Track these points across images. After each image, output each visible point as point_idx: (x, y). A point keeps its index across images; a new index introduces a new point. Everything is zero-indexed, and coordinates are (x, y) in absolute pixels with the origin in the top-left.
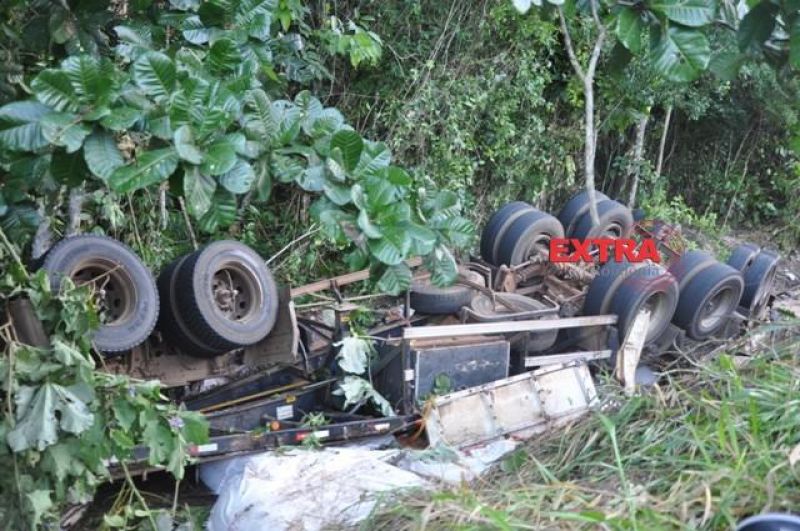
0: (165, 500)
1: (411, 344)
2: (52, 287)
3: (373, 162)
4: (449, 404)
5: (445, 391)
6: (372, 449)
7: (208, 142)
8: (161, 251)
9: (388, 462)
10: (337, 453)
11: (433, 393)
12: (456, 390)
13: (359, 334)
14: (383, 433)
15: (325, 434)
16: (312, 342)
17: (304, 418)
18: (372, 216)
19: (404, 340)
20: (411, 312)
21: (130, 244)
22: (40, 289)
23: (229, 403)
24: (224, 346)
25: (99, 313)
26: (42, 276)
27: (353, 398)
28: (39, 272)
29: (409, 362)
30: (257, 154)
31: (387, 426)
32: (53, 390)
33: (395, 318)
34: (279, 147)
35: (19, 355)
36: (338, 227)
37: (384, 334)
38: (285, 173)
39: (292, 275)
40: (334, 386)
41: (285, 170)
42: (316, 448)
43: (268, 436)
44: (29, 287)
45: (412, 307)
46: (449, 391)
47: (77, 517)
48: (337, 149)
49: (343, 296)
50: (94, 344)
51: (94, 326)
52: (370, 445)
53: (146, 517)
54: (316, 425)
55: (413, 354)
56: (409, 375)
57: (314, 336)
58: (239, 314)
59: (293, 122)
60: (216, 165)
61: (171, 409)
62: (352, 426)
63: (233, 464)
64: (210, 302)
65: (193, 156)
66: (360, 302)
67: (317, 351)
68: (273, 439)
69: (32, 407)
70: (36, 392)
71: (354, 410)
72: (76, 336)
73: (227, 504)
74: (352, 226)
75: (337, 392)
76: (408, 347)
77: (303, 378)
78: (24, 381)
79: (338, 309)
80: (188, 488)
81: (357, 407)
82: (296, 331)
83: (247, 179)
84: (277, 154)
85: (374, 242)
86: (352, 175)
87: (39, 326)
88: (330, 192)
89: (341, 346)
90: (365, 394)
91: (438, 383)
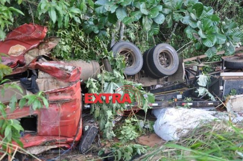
0: (143, 118)
1: (223, 78)
2: (114, 56)
3: (207, 14)
4: (236, 98)
5: (234, 94)
6: (206, 110)
7: (151, 8)
8: (145, 47)
9: (212, 115)
10: (195, 110)
11: (230, 94)
12: (238, 94)
13: (205, 74)
14: (211, 106)
15: (191, 104)
16: (190, 76)
17: (185, 99)
18: (204, 31)
19: (220, 76)
20: (225, 68)
21: (137, 45)
22: (111, 56)
23: (163, 93)
24: (162, 75)
25: (126, 64)
26: (111, 53)
27: (201, 94)
28: (111, 51)
29: (221, 84)
30: (168, 13)
31: (212, 104)
32: (113, 84)
33: (218, 69)
34: (176, 10)
35: (105, 74)
36: (192, 35)
37: (214, 75)
38: (177, 18)
39: (185, 55)
40: (195, 90)
41: (177, 17)
42: (188, 108)
43: (173, 103)
44: (108, 55)
45: (225, 66)
46: (236, 94)
47: (119, 119)
48: (194, 9)
49: (201, 62)
50: (124, 72)
51: (124, 67)
52: (206, 109)
53: (137, 122)
54: (188, 101)
55: (223, 81)
56: (221, 88)
57: (191, 74)
58: (167, 66)
59: (180, 2)
60: (153, 15)
61: (144, 92)
62: (200, 102)
63: (162, 110)
64: (158, 62)
65: (146, 12)
66: (207, 64)
67: (191, 79)
68: (174, 104)
69: (108, 88)
70: (109, 84)
71: (201, 98)
72: (120, 70)
73: (159, 121)
74: (197, 34)
75: (196, 92)
76: (222, 79)
77: (186, 87)
78: (106, 81)
79: (198, 65)
80: (149, 115)
81: (202, 97)
82: (184, 72)
83: (163, 19)
84: (175, 12)
85: (204, 40)
86: (199, 18)
87: (110, 66)
88: (191, 24)
89: (199, 77)
90: (205, 93)
91: (232, 91)
